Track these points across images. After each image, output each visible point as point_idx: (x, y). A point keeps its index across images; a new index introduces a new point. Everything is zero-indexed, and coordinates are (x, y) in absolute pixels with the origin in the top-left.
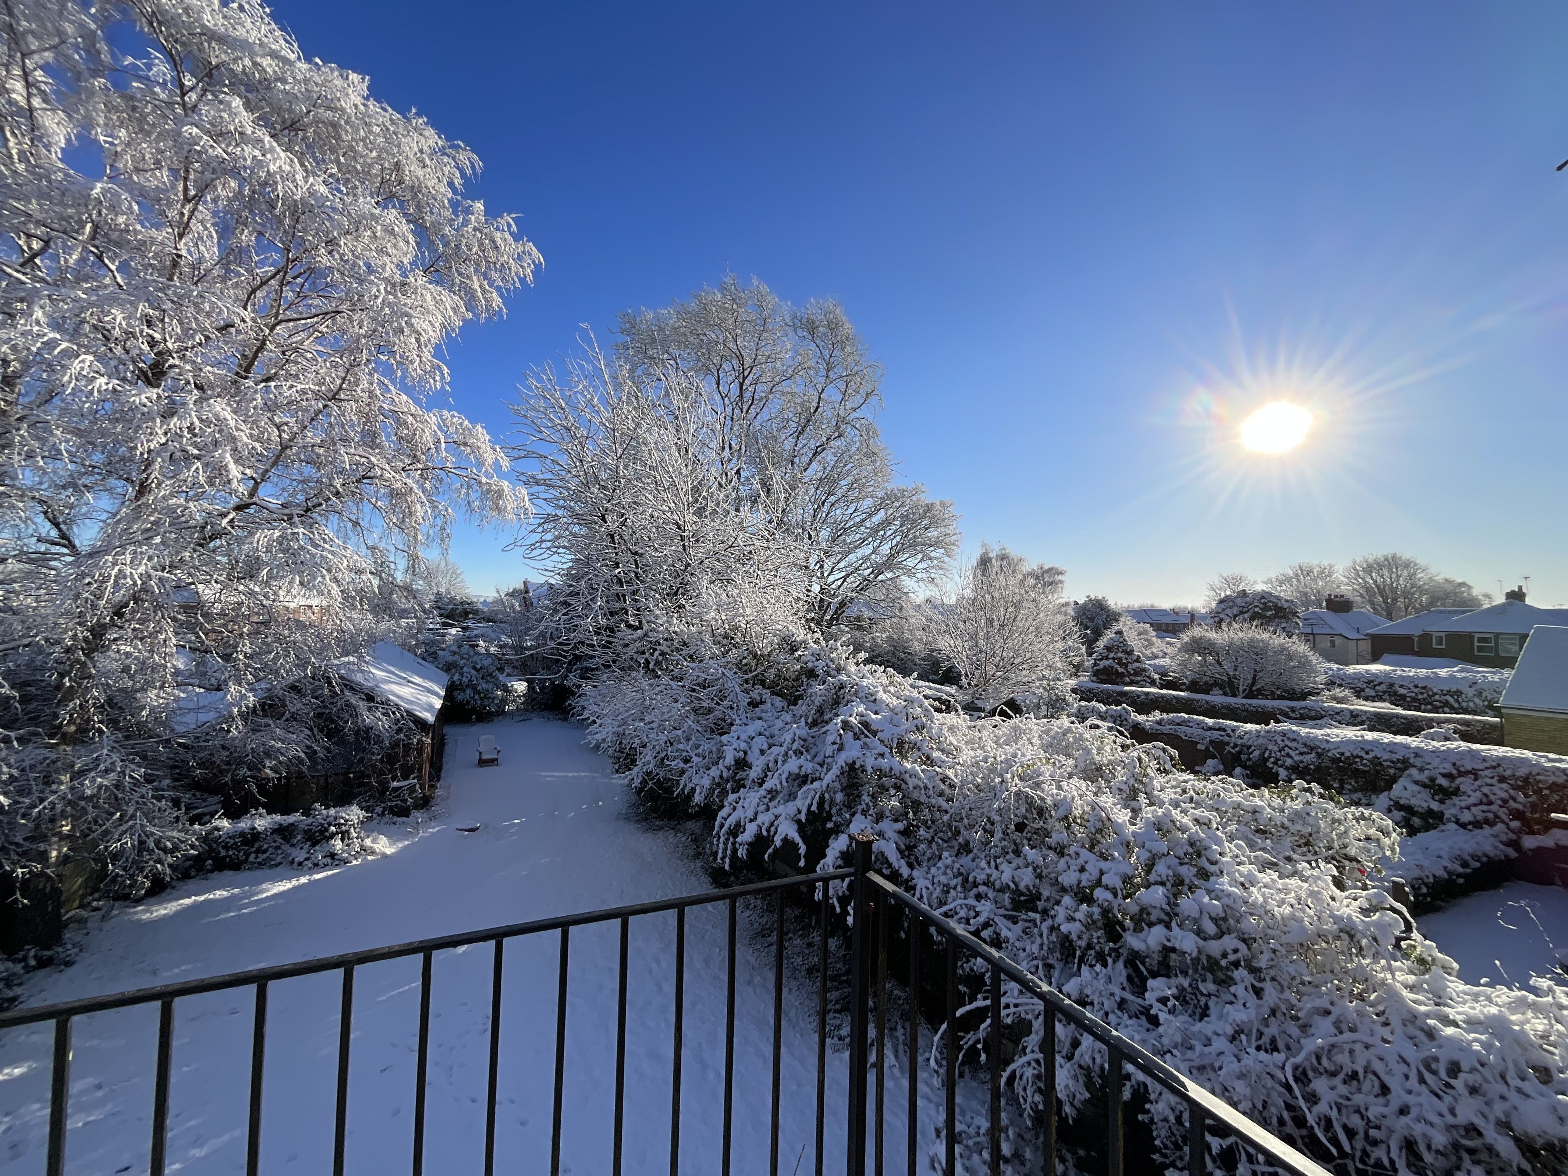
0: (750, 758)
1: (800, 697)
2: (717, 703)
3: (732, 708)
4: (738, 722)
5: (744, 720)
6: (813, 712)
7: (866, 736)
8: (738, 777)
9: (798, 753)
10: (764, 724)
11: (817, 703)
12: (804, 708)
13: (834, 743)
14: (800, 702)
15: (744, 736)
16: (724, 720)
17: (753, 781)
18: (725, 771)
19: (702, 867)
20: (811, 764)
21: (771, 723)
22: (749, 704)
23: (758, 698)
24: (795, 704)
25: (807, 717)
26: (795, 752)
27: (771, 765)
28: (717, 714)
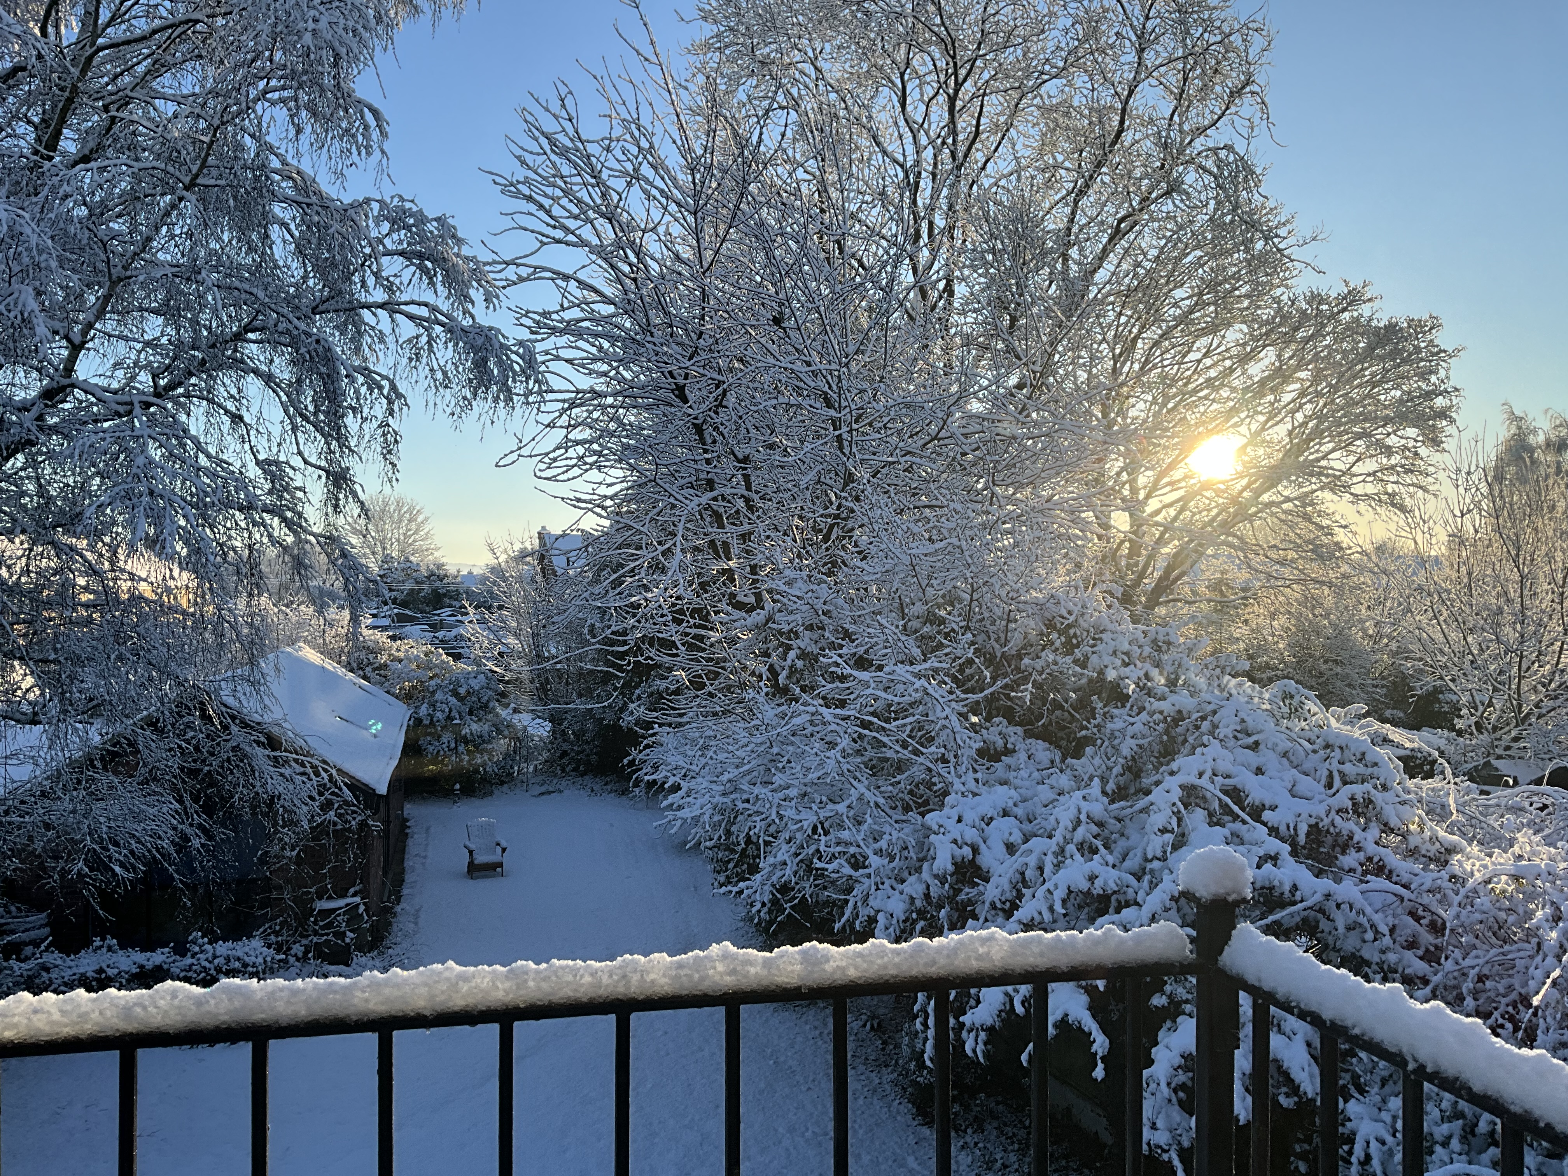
0: (986, 860)
1: (1089, 741)
2: (916, 752)
3: (944, 760)
4: (957, 786)
5: (972, 785)
6: (1117, 770)
7: (1236, 817)
8: (962, 897)
9: (1088, 850)
10: (1013, 792)
11: (1125, 751)
12: (1097, 761)
13: (1164, 831)
14: (1089, 750)
15: (970, 816)
16: (930, 785)
17: (993, 906)
18: (934, 884)
19: (895, 1083)
20: (1114, 874)
21: (1029, 793)
22: (981, 753)
23: (1000, 743)
24: (1078, 755)
25: (1104, 780)
26: (1080, 847)
27: (1029, 874)
28: (917, 772)
